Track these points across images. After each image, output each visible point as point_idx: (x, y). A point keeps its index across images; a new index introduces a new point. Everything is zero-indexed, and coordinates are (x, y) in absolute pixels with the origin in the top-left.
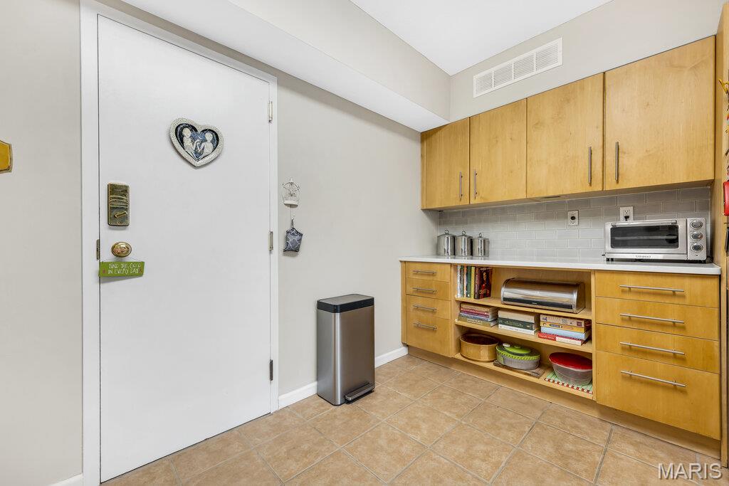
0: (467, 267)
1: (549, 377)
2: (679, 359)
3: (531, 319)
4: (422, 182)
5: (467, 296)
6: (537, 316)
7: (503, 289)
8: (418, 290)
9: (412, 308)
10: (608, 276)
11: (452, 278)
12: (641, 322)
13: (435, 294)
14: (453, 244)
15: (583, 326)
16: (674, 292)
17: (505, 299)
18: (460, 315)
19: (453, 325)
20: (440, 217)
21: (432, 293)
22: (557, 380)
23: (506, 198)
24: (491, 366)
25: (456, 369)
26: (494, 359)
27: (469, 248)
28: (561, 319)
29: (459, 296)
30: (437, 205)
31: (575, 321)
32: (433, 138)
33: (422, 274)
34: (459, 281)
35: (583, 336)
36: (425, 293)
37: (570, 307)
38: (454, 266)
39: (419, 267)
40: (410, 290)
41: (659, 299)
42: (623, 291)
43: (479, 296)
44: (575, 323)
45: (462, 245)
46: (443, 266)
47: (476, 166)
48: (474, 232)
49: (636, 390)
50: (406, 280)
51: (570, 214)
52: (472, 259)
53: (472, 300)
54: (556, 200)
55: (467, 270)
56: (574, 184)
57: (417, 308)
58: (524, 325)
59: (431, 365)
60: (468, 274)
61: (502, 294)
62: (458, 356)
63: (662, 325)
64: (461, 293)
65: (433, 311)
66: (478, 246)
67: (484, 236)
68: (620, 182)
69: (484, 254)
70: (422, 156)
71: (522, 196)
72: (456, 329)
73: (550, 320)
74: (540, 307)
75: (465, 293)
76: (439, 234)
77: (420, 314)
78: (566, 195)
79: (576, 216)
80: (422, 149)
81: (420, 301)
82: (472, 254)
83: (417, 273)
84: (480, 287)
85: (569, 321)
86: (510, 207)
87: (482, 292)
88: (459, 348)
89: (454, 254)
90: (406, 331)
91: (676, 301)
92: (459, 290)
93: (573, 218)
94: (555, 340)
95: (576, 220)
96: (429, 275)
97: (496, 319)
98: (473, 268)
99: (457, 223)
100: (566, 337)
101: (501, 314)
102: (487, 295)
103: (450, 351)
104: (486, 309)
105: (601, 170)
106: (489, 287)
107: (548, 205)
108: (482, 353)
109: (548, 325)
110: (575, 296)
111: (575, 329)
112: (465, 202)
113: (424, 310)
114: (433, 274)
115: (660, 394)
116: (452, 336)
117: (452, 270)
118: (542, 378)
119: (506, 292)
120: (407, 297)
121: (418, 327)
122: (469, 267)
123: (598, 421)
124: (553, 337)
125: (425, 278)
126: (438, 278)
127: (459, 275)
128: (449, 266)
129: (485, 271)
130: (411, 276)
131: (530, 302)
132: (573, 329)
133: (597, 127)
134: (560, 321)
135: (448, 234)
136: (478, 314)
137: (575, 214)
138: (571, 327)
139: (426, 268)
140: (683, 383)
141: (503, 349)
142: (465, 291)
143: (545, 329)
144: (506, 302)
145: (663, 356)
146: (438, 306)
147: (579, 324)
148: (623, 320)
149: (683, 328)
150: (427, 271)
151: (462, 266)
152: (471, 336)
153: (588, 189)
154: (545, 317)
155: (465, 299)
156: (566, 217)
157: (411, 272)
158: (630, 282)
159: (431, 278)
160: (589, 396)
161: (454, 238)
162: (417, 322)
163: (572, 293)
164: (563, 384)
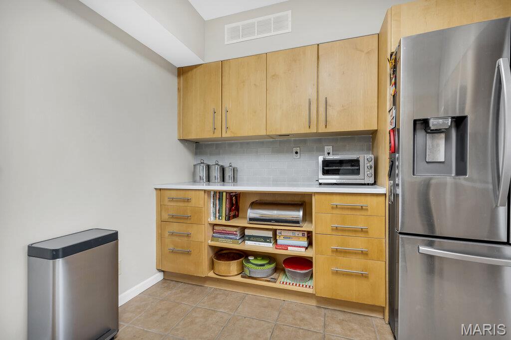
0: (219, 193)
1: (282, 280)
2: (364, 254)
3: (270, 234)
4: (179, 114)
5: (219, 219)
6: (275, 231)
7: (249, 211)
8: (173, 217)
9: (167, 234)
10: (323, 197)
11: (206, 204)
12: (344, 230)
13: (190, 219)
14: (207, 171)
15: (306, 236)
16: (362, 206)
17: (251, 219)
18: (213, 236)
19: (206, 247)
20: (197, 148)
21: (187, 218)
22: (288, 281)
23: (251, 134)
24: (239, 279)
25: (209, 286)
26: (242, 271)
27: (222, 176)
28: (291, 232)
29: (212, 220)
30: (193, 136)
31: (301, 233)
32: (190, 74)
33: (177, 201)
34: (212, 205)
35: (305, 244)
36: (180, 218)
37: (298, 222)
38: (207, 192)
39: (173, 194)
40: (165, 216)
41: (354, 212)
42: (333, 208)
43: (229, 218)
44: (301, 234)
45: (216, 173)
46: (197, 192)
47: (228, 104)
48: (225, 161)
49: (340, 280)
50: (161, 206)
51: (295, 150)
52: (224, 185)
53: (223, 222)
54: (285, 138)
55: (219, 196)
56: (298, 127)
57: (172, 234)
58: (265, 239)
59: (186, 286)
60: (220, 199)
61: (248, 216)
62: (211, 274)
63: (355, 231)
64: (214, 216)
65: (188, 236)
66: (228, 174)
67: (234, 165)
68: (327, 127)
69: (234, 181)
70: (179, 89)
71: (263, 133)
72: (209, 249)
73: (284, 233)
74: (277, 224)
75: (217, 216)
76: (195, 164)
77: (177, 239)
78: (293, 135)
79: (299, 151)
80: (179, 83)
81: (175, 227)
82: (224, 181)
83: (172, 200)
84: (230, 210)
85: (297, 233)
86: (253, 142)
87: (232, 214)
88: (212, 266)
89: (209, 181)
90: (162, 257)
91: (363, 213)
92: (211, 214)
93: (297, 153)
94: (287, 249)
95: (299, 154)
96: (184, 201)
97: (243, 237)
98: (224, 194)
99: (211, 154)
100: (295, 246)
101: (247, 232)
102: (236, 216)
103: (205, 271)
104: (235, 229)
105: (316, 117)
106: (237, 209)
107: (281, 142)
108: (231, 268)
109: (282, 238)
110: (301, 213)
111: (301, 239)
112: (217, 135)
113: (180, 235)
114: (188, 200)
115: (354, 281)
116: (206, 256)
117: (206, 196)
118: (278, 281)
119: (252, 213)
120: (162, 223)
121: (173, 252)
122: (221, 193)
123: (316, 309)
124: (285, 247)
125: (181, 204)
126: (193, 203)
127: (212, 200)
128: (203, 192)
129: (234, 195)
130: (166, 202)
131: (270, 220)
132: (299, 239)
133: (314, 85)
134: (290, 234)
135: (203, 163)
136: (228, 234)
137: (298, 150)
138: (298, 238)
139: (181, 195)
140: (366, 271)
141: (248, 261)
142: (218, 214)
143: (281, 241)
144: (251, 222)
145: (355, 253)
146: (193, 230)
147: (303, 235)
148: (332, 230)
149: (367, 232)
150: (183, 197)
151: (215, 192)
152: (222, 254)
153: (308, 131)
154: (280, 231)
155: (218, 222)
156: (292, 152)
157: (167, 200)
158: (337, 201)
159: (186, 204)
160: (310, 291)
161: (208, 167)
162: (171, 247)
163: (299, 211)
164: (293, 284)
